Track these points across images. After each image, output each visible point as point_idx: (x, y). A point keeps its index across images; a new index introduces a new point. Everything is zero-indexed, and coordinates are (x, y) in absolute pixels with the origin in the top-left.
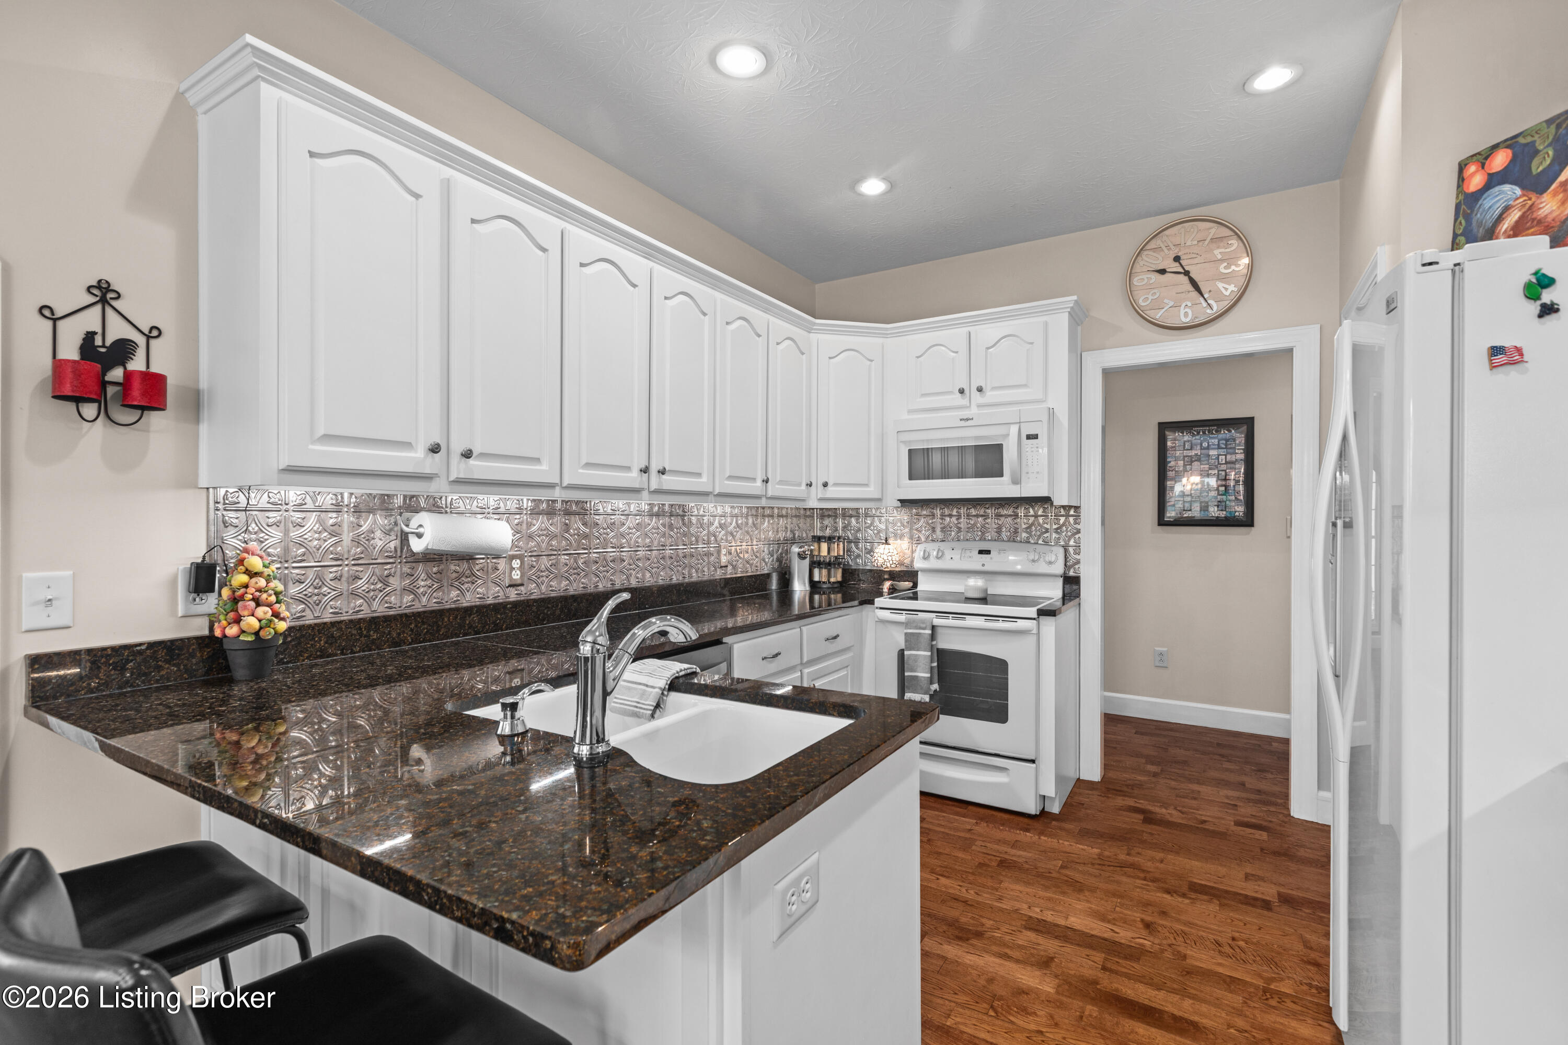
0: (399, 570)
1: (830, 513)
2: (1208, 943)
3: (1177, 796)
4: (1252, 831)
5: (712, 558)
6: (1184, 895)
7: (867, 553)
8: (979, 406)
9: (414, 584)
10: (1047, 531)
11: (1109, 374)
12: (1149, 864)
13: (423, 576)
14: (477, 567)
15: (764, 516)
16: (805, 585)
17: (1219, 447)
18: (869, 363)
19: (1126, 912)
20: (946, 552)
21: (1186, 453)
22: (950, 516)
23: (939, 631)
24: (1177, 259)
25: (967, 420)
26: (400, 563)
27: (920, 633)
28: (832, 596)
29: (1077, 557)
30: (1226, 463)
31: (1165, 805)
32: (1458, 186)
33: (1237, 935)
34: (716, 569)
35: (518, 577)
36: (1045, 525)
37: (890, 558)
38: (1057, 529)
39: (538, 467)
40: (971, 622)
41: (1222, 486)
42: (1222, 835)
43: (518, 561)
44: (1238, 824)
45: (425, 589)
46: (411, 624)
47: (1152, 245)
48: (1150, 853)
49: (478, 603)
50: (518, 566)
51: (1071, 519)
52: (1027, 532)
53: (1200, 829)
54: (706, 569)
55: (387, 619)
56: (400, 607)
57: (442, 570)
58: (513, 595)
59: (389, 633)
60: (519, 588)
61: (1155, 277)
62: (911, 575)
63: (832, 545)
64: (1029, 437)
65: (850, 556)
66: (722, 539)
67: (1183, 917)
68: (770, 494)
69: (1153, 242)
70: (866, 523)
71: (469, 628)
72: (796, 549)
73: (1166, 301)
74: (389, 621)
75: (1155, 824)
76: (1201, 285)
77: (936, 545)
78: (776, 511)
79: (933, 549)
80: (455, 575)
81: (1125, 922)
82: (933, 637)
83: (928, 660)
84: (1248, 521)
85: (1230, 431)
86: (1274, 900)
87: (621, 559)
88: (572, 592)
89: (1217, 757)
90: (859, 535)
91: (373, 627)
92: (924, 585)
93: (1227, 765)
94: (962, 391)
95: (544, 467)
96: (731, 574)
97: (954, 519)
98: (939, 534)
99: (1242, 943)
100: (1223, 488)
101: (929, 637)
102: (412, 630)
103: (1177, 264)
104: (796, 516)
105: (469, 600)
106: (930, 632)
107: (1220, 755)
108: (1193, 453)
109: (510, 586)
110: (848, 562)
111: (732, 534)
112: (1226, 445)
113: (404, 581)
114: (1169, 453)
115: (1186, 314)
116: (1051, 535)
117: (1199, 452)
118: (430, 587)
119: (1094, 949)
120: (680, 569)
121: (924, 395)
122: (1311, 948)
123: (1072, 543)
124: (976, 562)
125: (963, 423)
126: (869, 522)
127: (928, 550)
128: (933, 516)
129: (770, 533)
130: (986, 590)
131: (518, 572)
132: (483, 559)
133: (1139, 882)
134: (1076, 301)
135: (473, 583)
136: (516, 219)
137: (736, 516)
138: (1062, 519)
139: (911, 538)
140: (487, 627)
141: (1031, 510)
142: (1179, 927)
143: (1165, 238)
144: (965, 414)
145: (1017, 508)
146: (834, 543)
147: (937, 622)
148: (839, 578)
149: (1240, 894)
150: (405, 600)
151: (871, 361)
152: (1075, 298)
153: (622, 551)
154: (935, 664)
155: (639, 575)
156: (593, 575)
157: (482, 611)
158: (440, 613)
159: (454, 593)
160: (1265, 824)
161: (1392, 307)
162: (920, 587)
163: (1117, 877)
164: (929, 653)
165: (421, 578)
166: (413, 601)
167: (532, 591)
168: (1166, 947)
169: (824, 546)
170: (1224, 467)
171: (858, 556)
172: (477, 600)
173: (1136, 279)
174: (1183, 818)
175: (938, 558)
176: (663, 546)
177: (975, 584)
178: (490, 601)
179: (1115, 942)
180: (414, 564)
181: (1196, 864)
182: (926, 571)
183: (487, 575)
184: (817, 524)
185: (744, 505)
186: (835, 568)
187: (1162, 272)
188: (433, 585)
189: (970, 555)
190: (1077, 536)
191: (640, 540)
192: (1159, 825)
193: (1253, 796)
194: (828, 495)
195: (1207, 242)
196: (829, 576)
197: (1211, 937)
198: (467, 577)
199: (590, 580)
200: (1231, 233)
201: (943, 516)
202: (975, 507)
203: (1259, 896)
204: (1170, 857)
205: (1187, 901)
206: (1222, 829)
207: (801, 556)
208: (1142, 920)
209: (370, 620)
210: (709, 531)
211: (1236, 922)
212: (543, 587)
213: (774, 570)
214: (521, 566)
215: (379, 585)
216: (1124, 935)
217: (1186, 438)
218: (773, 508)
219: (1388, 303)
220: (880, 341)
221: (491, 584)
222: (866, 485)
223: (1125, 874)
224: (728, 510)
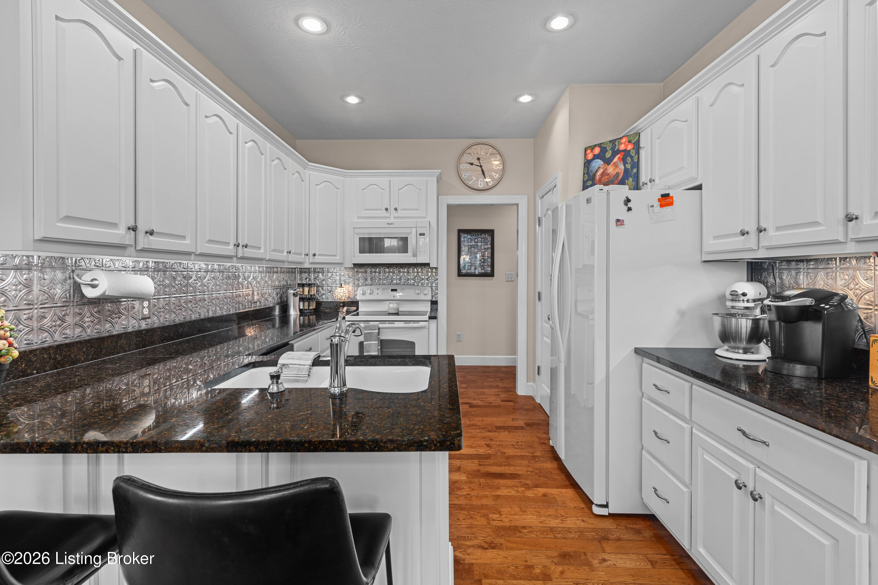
0: (72, 311)
1: (306, 270)
2: (510, 446)
3: (478, 395)
4: (508, 403)
5: (250, 297)
6: (495, 431)
7: (329, 292)
8: (395, 218)
9: (82, 320)
10: (423, 279)
11: (450, 207)
12: (479, 423)
13: (88, 314)
14: (122, 307)
15: (274, 272)
16: (296, 311)
17: (482, 242)
18: (337, 189)
19: (478, 443)
20: (375, 291)
21: (470, 244)
22: (375, 272)
23: (381, 330)
24: (479, 159)
25: (391, 224)
26: (72, 306)
27: (372, 332)
28: (311, 317)
29: (437, 291)
30: (484, 249)
31: (474, 399)
32: (585, 157)
33: (517, 441)
34: (251, 304)
35: (147, 313)
36: (422, 277)
37: (344, 295)
38: (427, 278)
39: (184, 242)
40: (397, 325)
41: (482, 259)
42: (499, 407)
43: (147, 302)
44: (503, 401)
45: (90, 323)
46: (83, 348)
47: (467, 151)
48: (477, 419)
49: (123, 332)
50: (147, 305)
51: (434, 274)
52: (413, 280)
53: (489, 406)
54: (247, 304)
55: (67, 345)
56: (73, 337)
57: (100, 310)
58: (144, 325)
59: (69, 355)
60: (147, 320)
61: (469, 166)
62: (355, 303)
63: (311, 288)
64: (420, 235)
65: (318, 294)
66: (254, 286)
67: (498, 439)
68: (290, 260)
69: (468, 150)
70: (328, 276)
71: (120, 348)
72: (291, 292)
73: (473, 177)
74: (70, 347)
75: (474, 407)
76: (485, 172)
77: (368, 287)
78: (279, 269)
79: (367, 289)
80: (108, 313)
81: (480, 446)
82: (379, 334)
83: (377, 345)
84: (491, 275)
85: (485, 235)
86: (524, 425)
87: (204, 299)
88: (177, 321)
89: (485, 377)
90: (324, 283)
91: (59, 351)
92: (362, 308)
93: (490, 380)
94: (387, 209)
95: (187, 242)
96: (259, 306)
97: (377, 274)
98: (369, 282)
99: (520, 443)
100: (483, 260)
101: (377, 334)
102: (84, 352)
103: (478, 161)
104: (288, 272)
105: (117, 330)
106: (377, 331)
107: (486, 376)
108: (472, 244)
109: (143, 319)
110: (317, 298)
111: (259, 283)
112: (484, 241)
113: (75, 318)
114: (462, 244)
115: (481, 184)
116: (425, 281)
117: (474, 244)
118: (92, 322)
119: (474, 459)
120: (234, 304)
121: (366, 210)
122: (541, 439)
123: (434, 285)
124: (390, 295)
125: (388, 226)
126: (330, 275)
127: (364, 290)
128: (366, 272)
129: (277, 282)
130: (398, 309)
131: (147, 309)
132: (125, 301)
133: (478, 431)
134: (440, 172)
135: (120, 318)
136: (173, 82)
137: (261, 272)
138: (430, 274)
139: (354, 284)
140: (131, 347)
141: (415, 269)
142: (498, 443)
143: (472, 149)
144: (388, 221)
145: (409, 268)
146: (312, 287)
147: (381, 326)
148: (314, 307)
149: (513, 426)
150: (76, 332)
151: (338, 189)
152: (440, 171)
153: (204, 295)
154: (379, 347)
155: (214, 309)
156: (189, 310)
157: (125, 335)
158: (101, 340)
159: (108, 326)
160: (511, 399)
161: (589, 202)
162: (360, 310)
163: (470, 431)
164: (377, 342)
165: (87, 316)
166: (81, 332)
167: (156, 322)
168: (497, 451)
169: (306, 289)
170: (483, 251)
171: (323, 294)
172: (122, 329)
173: (461, 165)
174: (483, 403)
175: (370, 294)
176: (225, 290)
177: (393, 306)
178: (130, 330)
179: (479, 455)
180: (82, 307)
181: (494, 419)
182: (362, 301)
183: (128, 313)
184: (298, 276)
185: (264, 266)
186: (312, 301)
187: (472, 164)
188: (94, 320)
189: (387, 292)
190: (436, 282)
191: (214, 287)
192: (476, 407)
193: (503, 390)
194: (315, 261)
195: (488, 154)
196: (309, 306)
197: (510, 443)
198: (116, 314)
199: (187, 313)
200: (497, 152)
201: (371, 272)
202: (388, 268)
203: (519, 425)
204: (485, 419)
205: (497, 433)
206: (498, 404)
207: (295, 295)
208: (485, 444)
209: (56, 347)
210: (248, 281)
211: (515, 436)
212: (161, 319)
213: (278, 304)
214: (148, 306)
215: (59, 322)
216: (481, 451)
217: (469, 237)
218: (278, 267)
219: (587, 200)
220: (342, 178)
221: (130, 318)
222: (335, 256)
223: (472, 429)
224: (257, 268)
